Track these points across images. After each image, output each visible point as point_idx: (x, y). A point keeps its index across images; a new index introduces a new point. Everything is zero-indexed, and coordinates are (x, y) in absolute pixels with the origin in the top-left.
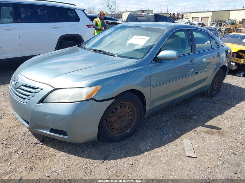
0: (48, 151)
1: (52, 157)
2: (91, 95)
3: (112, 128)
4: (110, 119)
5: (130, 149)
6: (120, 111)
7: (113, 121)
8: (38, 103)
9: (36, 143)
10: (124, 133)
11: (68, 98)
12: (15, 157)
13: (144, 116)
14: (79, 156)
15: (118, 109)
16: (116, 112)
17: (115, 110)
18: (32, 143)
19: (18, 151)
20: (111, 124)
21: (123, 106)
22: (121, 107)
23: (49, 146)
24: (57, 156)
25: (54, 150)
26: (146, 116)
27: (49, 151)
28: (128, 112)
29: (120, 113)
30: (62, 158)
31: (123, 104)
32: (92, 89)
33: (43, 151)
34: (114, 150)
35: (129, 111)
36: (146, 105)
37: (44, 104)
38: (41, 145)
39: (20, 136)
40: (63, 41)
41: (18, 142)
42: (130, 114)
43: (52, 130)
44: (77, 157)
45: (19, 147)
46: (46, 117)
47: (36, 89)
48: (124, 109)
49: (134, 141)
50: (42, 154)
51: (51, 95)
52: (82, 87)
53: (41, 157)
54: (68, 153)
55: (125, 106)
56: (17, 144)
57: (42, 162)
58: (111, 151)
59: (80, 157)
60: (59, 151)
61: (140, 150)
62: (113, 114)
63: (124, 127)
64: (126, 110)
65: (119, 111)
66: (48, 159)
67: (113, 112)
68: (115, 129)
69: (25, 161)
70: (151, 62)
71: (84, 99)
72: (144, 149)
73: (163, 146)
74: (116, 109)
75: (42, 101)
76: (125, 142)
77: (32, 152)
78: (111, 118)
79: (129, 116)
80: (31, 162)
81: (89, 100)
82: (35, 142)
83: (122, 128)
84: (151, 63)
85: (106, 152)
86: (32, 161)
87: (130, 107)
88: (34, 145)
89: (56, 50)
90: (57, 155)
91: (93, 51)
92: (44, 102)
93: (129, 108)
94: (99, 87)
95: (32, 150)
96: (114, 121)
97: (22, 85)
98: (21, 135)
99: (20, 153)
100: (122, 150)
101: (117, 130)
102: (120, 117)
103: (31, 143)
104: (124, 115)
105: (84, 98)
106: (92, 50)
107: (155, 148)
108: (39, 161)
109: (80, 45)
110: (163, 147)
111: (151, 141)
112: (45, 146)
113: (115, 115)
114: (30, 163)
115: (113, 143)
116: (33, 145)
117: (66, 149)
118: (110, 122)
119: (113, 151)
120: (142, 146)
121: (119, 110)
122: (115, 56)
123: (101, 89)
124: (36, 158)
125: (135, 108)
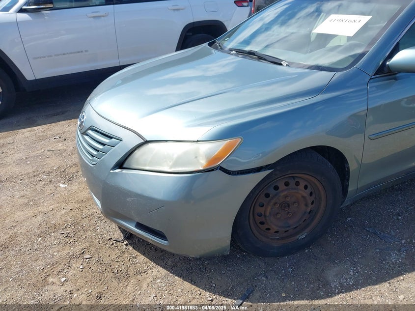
0: (134, 260)
1: (139, 277)
2: (217, 158)
3: (264, 227)
4: (260, 210)
5: (304, 280)
6: (285, 193)
7: (268, 214)
8: (114, 168)
9: (117, 241)
10: (293, 239)
11: (170, 162)
12: (77, 265)
13: (341, 205)
14: (192, 282)
15: (280, 190)
16: (276, 195)
17: (272, 192)
18: (111, 239)
19: (83, 253)
20: (262, 219)
21: (292, 183)
22: (287, 184)
23: (138, 250)
24: (150, 277)
25: (147, 260)
26: (347, 202)
27: (138, 261)
28: (303, 197)
29: (286, 197)
30: (159, 281)
31: (293, 177)
32: (220, 145)
33: (126, 260)
34: (267, 277)
35: (306, 193)
36: (348, 180)
37: (125, 171)
38: (125, 247)
39: (93, 221)
40: (191, 34)
41: (88, 234)
42: (310, 200)
43: (139, 226)
44: (187, 285)
45: (87, 245)
46: (128, 199)
47: (111, 138)
48: (295, 191)
49: (313, 260)
50: (123, 267)
51: (137, 153)
52: (198, 141)
53: (121, 273)
54: (171, 272)
55: (297, 184)
56: (86, 237)
57: (121, 284)
58: (259, 278)
59: (194, 284)
60: (155, 264)
61: (326, 284)
62: (268, 199)
63: (291, 227)
64: (300, 192)
65: (282, 194)
66: (133, 281)
67: (267, 195)
68: (272, 231)
69: (90, 277)
70: (371, 79)
71: (201, 168)
72: (337, 284)
73: (386, 281)
74: (276, 188)
75: (120, 165)
76: (293, 259)
77: (106, 260)
78: (264, 208)
79: (306, 205)
80: (101, 282)
81: (213, 170)
82: (115, 237)
83: (288, 229)
84: (371, 81)
85: (249, 281)
86: (102, 280)
87: (309, 186)
88: (113, 244)
89: (177, 50)
90: (149, 272)
91: (235, 55)
92: (125, 166)
93: (306, 187)
94: (238, 141)
95: (108, 255)
96: (270, 213)
97: (90, 129)
98: (96, 219)
99: (86, 259)
100: (285, 280)
101: (275, 232)
102: (285, 206)
103: (109, 239)
104: (295, 202)
105: (201, 165)
106: (234, 52)
107: (364, 285)
108: (115, 283)
109: (214, 42)
110: (384, 284)
111: (354, 264)
112: (131, 248)
113: (273, 201)
114: (98, 283)
115: (266, 259)
116: (111, 243)
117: (170, 263)
118: (260, 215)
119: (264, 278)
120: (331, 274)
121: (283, 191)
122: (282, 65)
123: (240, 145)
124: (112, 275)
125: (321, 188)
